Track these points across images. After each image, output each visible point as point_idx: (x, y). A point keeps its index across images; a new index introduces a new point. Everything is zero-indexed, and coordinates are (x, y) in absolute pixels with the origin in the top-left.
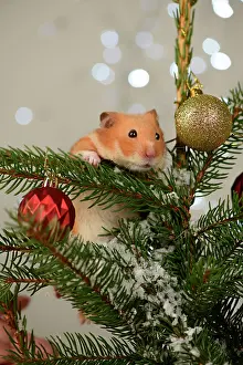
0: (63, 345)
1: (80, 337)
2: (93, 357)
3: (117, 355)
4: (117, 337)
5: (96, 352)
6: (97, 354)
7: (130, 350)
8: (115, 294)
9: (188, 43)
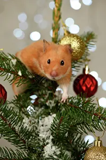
2: (7, 158)
3: (19, 158)
4: (18, 149)
5: (8, 156)
6: (9, 157)
7: (25, 156)
9: (59, 10)
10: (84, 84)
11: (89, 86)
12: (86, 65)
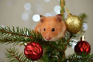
10: (82, 47)
11: (85, 49)
12: (82, 35)
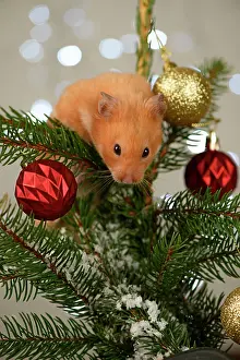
0: (18, 325)
1: (36, 317)
3: (75, 337)
4: (74, 318)
5: (53, 333)
6: (54, 335)
7: (88, 332)
8: (72, 274)
11: (217, 176)
12: (211, 132)
